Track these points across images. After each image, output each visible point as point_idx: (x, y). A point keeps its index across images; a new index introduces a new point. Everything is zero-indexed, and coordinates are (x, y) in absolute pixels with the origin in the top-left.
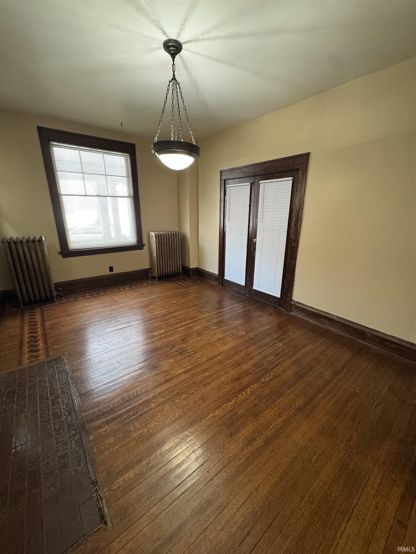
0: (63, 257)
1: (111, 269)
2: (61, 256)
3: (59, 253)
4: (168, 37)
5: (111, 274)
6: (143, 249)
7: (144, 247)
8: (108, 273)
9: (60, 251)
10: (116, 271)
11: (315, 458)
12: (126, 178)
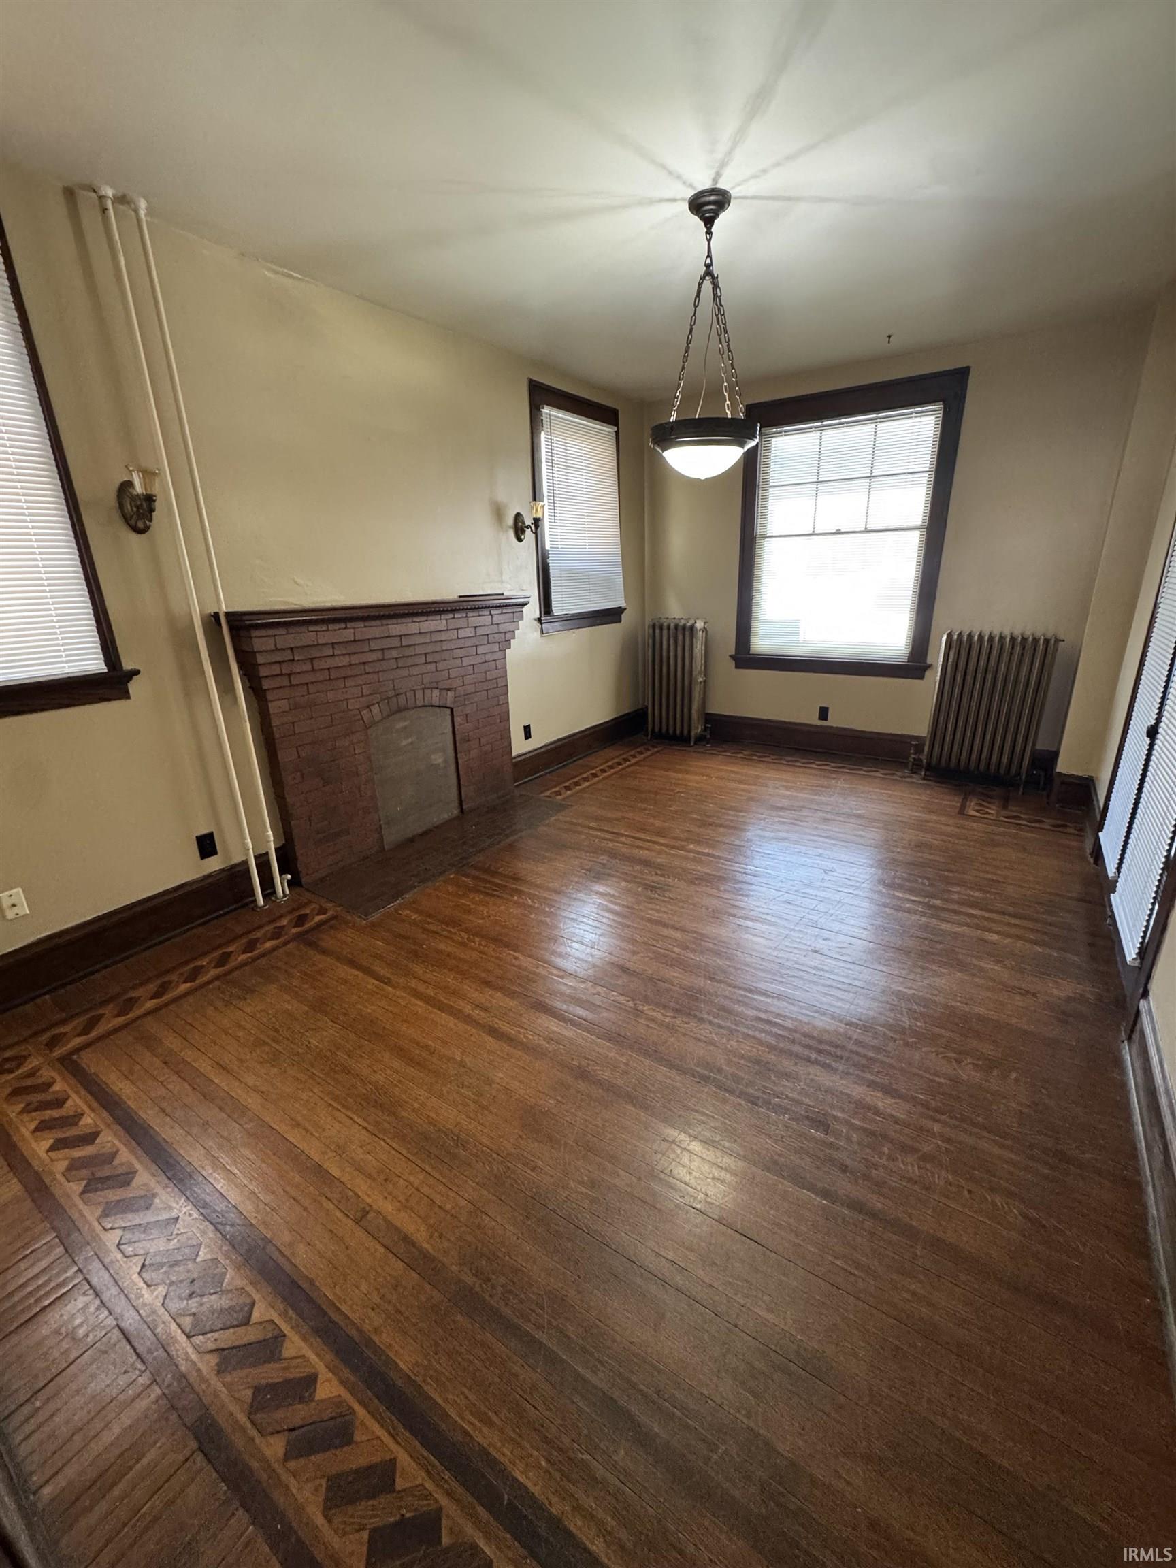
0: (737, 667)
1: (824, 713)
2: (733, 663)
3: (731, 656)
4: (683, 199)
5: (821, 727)
6: (922, 677)
7: (927, 673)
8: (814, 720)
9: (733, 653)
10: (833, 721)
11: (470, 1093)
12: (926, 475)
